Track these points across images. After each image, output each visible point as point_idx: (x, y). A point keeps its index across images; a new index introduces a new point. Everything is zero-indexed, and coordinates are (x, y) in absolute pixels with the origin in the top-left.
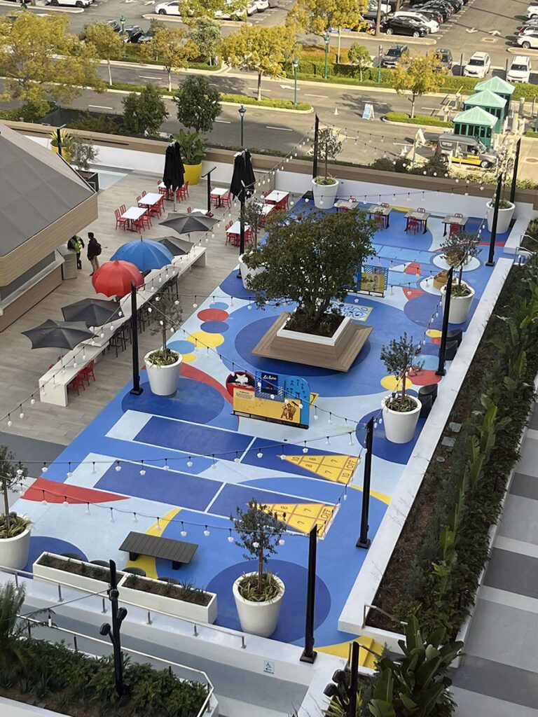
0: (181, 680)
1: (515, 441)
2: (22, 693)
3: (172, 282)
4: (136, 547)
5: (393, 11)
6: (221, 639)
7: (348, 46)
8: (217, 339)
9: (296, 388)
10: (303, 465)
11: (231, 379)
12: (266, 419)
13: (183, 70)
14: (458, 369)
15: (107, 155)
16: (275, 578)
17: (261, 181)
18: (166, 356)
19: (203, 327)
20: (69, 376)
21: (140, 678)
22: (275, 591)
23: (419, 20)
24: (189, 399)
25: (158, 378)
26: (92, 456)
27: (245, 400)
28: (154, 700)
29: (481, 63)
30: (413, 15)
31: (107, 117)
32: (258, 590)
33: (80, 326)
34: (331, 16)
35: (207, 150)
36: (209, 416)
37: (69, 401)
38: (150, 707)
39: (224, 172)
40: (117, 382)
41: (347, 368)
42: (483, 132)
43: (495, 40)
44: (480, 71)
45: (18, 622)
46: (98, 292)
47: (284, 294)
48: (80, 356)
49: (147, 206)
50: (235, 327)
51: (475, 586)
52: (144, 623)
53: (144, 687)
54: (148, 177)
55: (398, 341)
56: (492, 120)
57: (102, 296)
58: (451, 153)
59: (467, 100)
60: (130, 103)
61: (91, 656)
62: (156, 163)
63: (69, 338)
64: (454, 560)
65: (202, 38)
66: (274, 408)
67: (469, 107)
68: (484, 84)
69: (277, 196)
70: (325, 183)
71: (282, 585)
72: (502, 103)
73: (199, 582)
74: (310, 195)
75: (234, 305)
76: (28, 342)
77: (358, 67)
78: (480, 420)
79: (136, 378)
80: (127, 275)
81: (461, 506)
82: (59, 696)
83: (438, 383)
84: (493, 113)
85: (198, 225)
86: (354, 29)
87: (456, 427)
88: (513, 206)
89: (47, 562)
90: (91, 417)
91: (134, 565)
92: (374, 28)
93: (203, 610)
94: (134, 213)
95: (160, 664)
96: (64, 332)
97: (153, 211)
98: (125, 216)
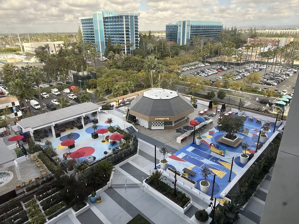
0: (186, 196)
1: (269, 169)
2: (159, 190)
3: (205, 125)
4: (185, 170)
5: (267, 80)
6: (196, 191)
7: (255, 86)
8: (211, 137)
9: (223, 149)
10: (221, 163)
11: (211, 144)
12: (217, 153)
13: (220, 88)
14: (260, 152)
15: (199, 102)
16: (208, 182)
17: (227, 109)
18: (200, 138)
19: (209, 134)
20: (182, 138)
21: (179, 194)
22: (208, 185)
23: (272, 83)
24: (203, 147)
25: (198, 142)
26: (182, 153)
27: (213, 149)
28: (180, 198)
29: (285, 92)
30: (272, 82)
31: (204, 95)
32: (204, 184)
33: (185, 130)
34: (252, 80)
35: (218, 103)
36: (206, 150)
37: (181, 142)
38: (179, 199)
39: (220, 107)
40: (190, 141)
41: (235, 147)
42: (282, 106)
43: (290, 88)
44: (285, 94)
45: (161, 177)
46: (190, 124)
47: (224, 131)
48: (185, 135)
49: (205, 111)
50: (215, 135)
51: (251, 196)
52: (183, 184)
53: (179, 195)
54: (206, 106)
55: (245, 143)
56: (285, 104)
57: (191, 126)
58: (274, 109)
59: (280, 99)
60: (209, 93)
61: (172, 187)
62: (207, 104)
63: (183, 132)
64: (246, 189)
65: (225, 83)
66: (218, 151)
67: (280, 100)
68: (284, 96)
69: (230, 112)
70: (241, 111)
71: (209, 184)
72: (288, 100)
73: (195, 180)
74: (237, 113)
75: (216, 131)
76: (176, 131)
77: (257, 91)
78: (261, 162)
79: (194, 141)
80: (196, 122)
81: (252, 179)
82: (165, 192)
83: (255, 154)
84: (285, 102)
85: (212, 116)
86: (257, 83)
87: (256, 163)
88: (282, 121)
89: (169, 169)
90: (184, 146)
91: (184, 174)
92: (262, 84)
93: (194, 185)
94: (202, 112)
95: (183, 192)
96: (182, 131)
97: (205, 112)
98: (200, 112)
